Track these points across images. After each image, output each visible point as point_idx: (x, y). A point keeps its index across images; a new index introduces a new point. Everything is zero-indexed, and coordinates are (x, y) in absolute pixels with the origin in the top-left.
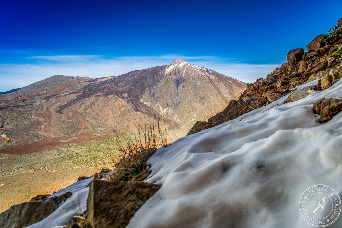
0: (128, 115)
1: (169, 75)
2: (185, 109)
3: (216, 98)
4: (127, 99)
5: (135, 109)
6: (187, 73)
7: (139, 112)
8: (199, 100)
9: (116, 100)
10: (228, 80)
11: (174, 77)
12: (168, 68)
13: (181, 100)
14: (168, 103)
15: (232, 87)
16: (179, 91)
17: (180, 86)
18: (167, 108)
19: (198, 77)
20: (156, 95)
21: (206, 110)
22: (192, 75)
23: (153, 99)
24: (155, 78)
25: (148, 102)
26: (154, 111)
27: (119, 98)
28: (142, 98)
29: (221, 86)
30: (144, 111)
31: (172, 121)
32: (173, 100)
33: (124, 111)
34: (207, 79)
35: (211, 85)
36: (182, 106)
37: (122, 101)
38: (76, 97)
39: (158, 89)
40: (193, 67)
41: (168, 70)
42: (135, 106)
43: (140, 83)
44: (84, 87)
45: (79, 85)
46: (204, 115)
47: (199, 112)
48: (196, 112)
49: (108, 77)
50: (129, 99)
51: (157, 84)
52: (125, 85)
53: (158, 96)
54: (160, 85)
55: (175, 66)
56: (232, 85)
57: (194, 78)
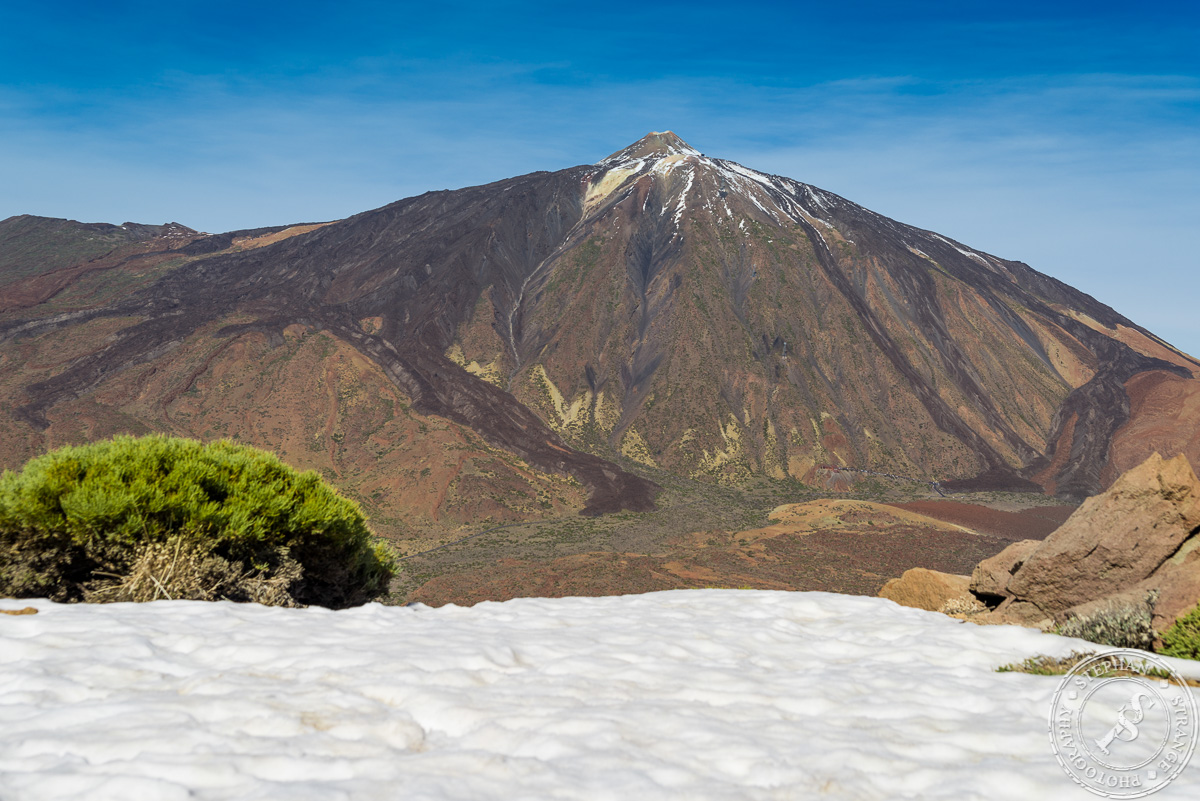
0: (381, 433)
1: (600, 220)
2: (679, 399)
3: (846, 341)
4: (379, 348)
5: (419, 403)
6: (693, 206)
7: (438, 419)
8: (755, 355)
9: (325, 353)
10: (912, 245)
11: (628, 230)
12: (597, 179)
13: (660, 351)
14: (595, 366)
15: (928, 285)
16: (652, 302)
17: (658, 276)
18: (589, 395)
19: (754, 231)
20: (532, 326)
21: (790, 405)
22: (720, 221)
23: (516, 345)
24: (530, 237)
25: (492, 364)
26: (517, 412)
27: (337, 342)
28: (460, 342)
29: (870, 275)
30: (468, 410)
31: (613, 467)
32: (619, 350)
33: (363, 411)
34: (802, 243)
35: (821, 272)
36: (663, 383)
37: (356, 361)
38: (118, 334)
39: (541, 293)
40: (728, 175)
41: (597, 193)
42: (422, 383)
43: (452, 259)
44: (163, 279)
45: (135, 272)
46: (778, 431)
47: (754, 416)
48: (741, 418)
49: (285, 227)
50: (388, 344)
51: (537, 264)
52: (373, 273)
53: (540, 333)
54: (553, 272)
55: (632, 172)
56: (931, 271)
57: (729, 235)
